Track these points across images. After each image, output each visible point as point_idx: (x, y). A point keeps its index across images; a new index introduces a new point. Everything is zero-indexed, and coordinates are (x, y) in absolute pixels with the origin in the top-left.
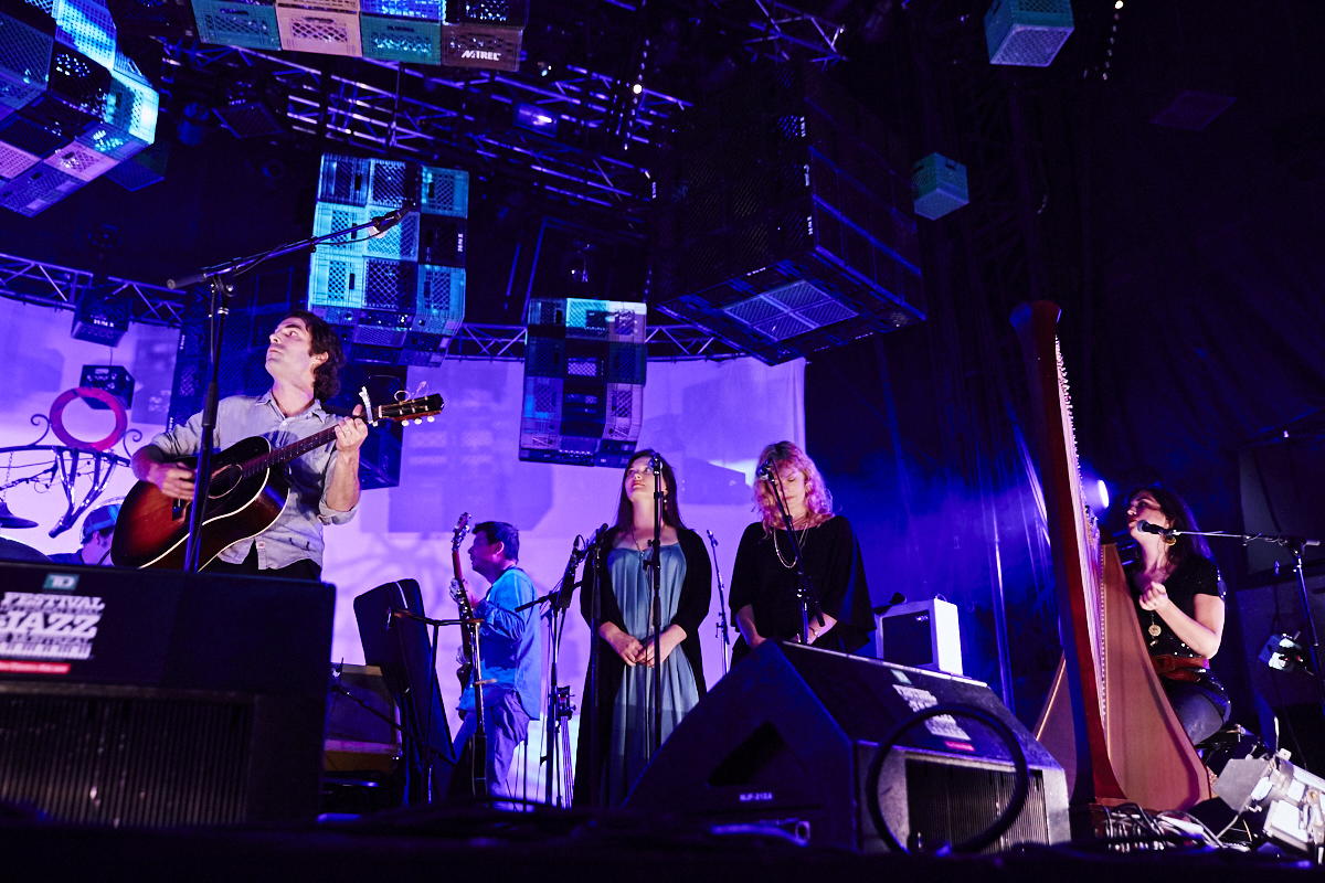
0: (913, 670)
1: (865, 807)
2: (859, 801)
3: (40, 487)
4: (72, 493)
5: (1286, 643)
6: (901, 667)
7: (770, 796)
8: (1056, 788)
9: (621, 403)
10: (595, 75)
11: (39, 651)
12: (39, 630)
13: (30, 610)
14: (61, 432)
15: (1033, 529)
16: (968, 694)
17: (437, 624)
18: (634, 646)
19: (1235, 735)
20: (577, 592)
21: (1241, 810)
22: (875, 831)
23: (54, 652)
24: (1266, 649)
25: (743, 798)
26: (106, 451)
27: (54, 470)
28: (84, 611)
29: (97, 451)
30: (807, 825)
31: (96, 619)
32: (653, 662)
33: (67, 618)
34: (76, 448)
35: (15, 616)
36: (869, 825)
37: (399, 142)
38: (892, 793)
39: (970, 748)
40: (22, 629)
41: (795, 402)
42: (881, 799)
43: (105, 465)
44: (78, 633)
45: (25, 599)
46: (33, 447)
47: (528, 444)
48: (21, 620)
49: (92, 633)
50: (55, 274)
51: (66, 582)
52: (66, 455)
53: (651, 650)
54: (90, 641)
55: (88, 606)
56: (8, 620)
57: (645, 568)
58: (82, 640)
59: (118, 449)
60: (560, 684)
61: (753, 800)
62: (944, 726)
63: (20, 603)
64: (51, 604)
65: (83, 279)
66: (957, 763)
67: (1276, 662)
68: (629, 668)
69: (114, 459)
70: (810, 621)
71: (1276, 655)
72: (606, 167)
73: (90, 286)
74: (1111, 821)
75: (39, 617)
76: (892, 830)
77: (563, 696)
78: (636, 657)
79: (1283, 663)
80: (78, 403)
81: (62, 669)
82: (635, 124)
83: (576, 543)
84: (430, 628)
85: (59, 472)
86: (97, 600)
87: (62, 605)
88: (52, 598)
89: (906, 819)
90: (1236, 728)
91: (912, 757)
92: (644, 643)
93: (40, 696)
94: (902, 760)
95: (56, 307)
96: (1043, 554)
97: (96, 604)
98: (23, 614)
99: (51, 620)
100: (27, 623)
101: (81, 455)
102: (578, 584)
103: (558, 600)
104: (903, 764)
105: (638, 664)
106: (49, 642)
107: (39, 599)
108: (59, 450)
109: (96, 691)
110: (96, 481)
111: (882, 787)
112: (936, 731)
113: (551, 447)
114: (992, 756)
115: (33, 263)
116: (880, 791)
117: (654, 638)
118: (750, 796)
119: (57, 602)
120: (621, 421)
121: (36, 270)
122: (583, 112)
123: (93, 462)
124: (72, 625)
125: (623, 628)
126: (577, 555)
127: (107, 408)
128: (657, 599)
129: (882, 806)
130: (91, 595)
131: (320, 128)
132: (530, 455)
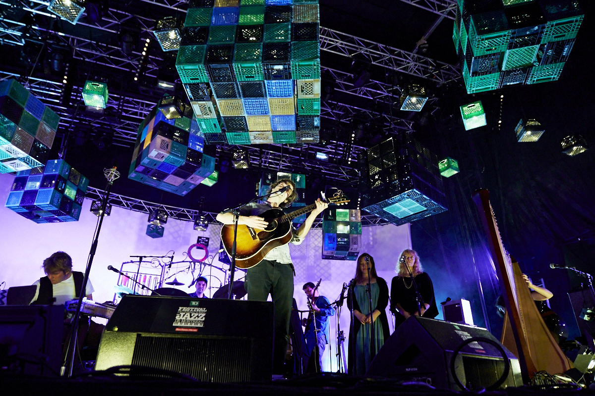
0: (461, 325)
1: (450, 373)
2: (447, 371)
3: (185, 273)
4: (194, 274)
5: (589, 311)
6: (457, 324)
7: (416, 369)
8: (516, 366)
9: (354, 240)
10: (339, 143)
11: (189, 325)
12: (189, 318)
13: (186, 312)
14: (191, 257)
15: (492, 275)
16: (481, 333)
17: (302, 312)
18: (364, 317)
19: (575, 344)
20: (345, 300)
21: (585, 373)
22: (454, 382)
23: (193, 325)
24: (582, 313)
25: (407, 370)
26: (203, 262)
27: (189, 268)
28: (201, 312)
29: (200, 262)
30: (430, 379)
31: (204, 315)
32: (371, 322)
33: (196, 315)
34: (195, 261)
35: (182, 314)
36: (452, 380)
37: (283, 167)
38: (459, 368)
39: (484, 352)
40: (184, 318)
41: (408, 241)
42: (456, 370)
43: (203, 266)
44: (199, 319)
45: (185, 309)
46: (183, 262)
47: (325, 253)
48: (184, 315)
49: (204, 319)
50: (188, 212)
51: (196, 303)
52: (192, 263)
53: (370, 318)
54: (203, 321)
55: (202, 311)
56: (180, 315)
57: (366, 292)
58: (201, 321)
59: (206, 261)
60: (340, 330)
61: (411, 371)
62: (474, 344)
63: (183, 310)
64: (192, 310)
65: (196, 213)
66: (480, 357)
67: (586, 318)
68: (363, 325)
69: (205, 264)
70: (421, 307)
71: (586, 316)
72: (344, 169)
73: (198, 214)
74: (537, 377)
75: (189, 314)
76: (460, 382)
77: (341, 334)
78: (365, 321)
79: (589, 318)
80: (195, 248)
81: (195, 330)
82: (352, 156)
83: (344, 285)
84: (300, 313)
85: (190, 268)
86: (204, 309)
87: (195, 310)
88: (192, 308)
89: (465, 377)
90: (575, 342)
91: (464, 355)
92: (367, 316)
93: (190, 339)
94: (461, 357)
95: (189, 221)
96: (496, 282)
97: (204, 310)
98: (184, 314)
99: (192, 315)
100: (185, 316)
101: (196, 263)
102: (345, 298)
103: (339, 303)
104: (462, 358)
105: (366, 323)
106: (191, 322)
107: (188, 309)
108: (190, 262)
109: (205, 337)
110: (200, 271)
111: (455, 367)
112: (472, 346)
113: (332, 255)
114: (492, 355)
115: (183, 209)
116: (455, 368)
117: (370, 314)
118: (410, 369)
119: (193, 310)
120: (355, 246)
121: (183, 211)
122: (336, 154)
123: (200, 265)
124: (198, 317)
125: (360, 312)
126: (344, 288)
127: (203, 249)
128: (370, 302)
129: (456, 373)
130: (203, 308)
131: (260, 165)
132: (325, 257)
